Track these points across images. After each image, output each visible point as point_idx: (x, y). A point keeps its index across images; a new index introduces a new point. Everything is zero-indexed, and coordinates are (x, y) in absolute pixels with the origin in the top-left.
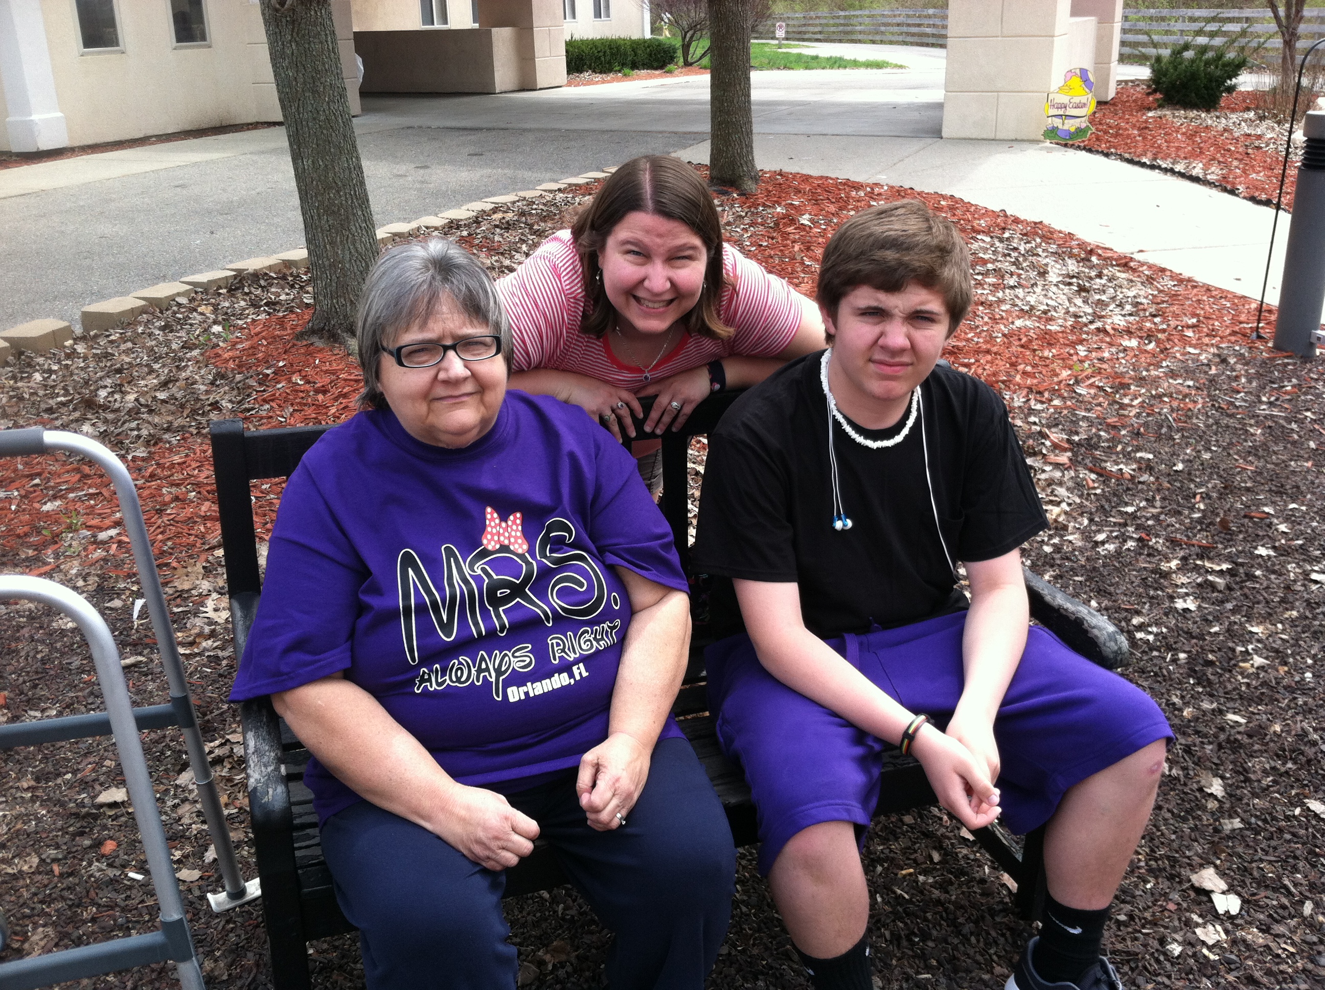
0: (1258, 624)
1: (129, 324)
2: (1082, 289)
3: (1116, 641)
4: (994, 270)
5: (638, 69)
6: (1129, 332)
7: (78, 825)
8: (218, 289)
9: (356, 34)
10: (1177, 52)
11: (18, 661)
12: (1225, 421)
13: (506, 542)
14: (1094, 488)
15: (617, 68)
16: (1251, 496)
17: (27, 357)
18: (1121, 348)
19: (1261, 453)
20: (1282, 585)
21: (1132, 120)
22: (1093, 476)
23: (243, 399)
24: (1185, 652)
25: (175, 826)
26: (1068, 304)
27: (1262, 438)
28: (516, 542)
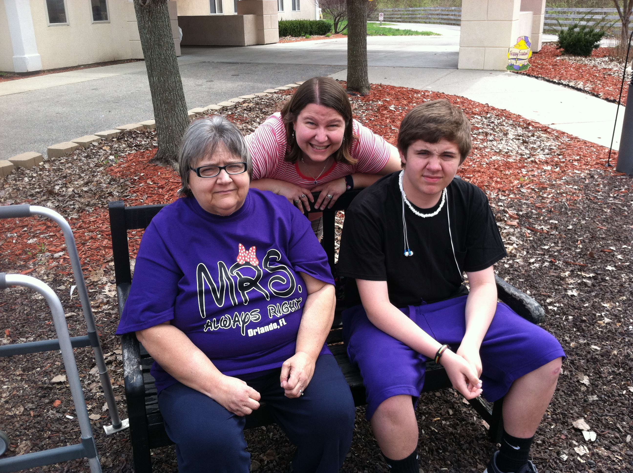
0: (607, 303)
1: (70, 155)
2: (524, 142)
3: (539, 310)
4: (483, 132)
5: (313, 35)
6: (547, 163)
7: (43, 392)
8: (112, 139)
9: (179, 17)
10: (571, 29)
11: (15, 314)
12: (592, 205)
13: (248, 260)
14: (529, 237)
15: (303, 34)
16: (605, 242)
17: (22, 170)
18: (543, 170)
19: (609, 221)
20: (619, 284)
21: (549, 61)
22: (529, 231)
23: (124, 191)
24: (572, 315)
25: (89, 393)
26: (518, 149)
27: (610, 214)
28: (253, 260)
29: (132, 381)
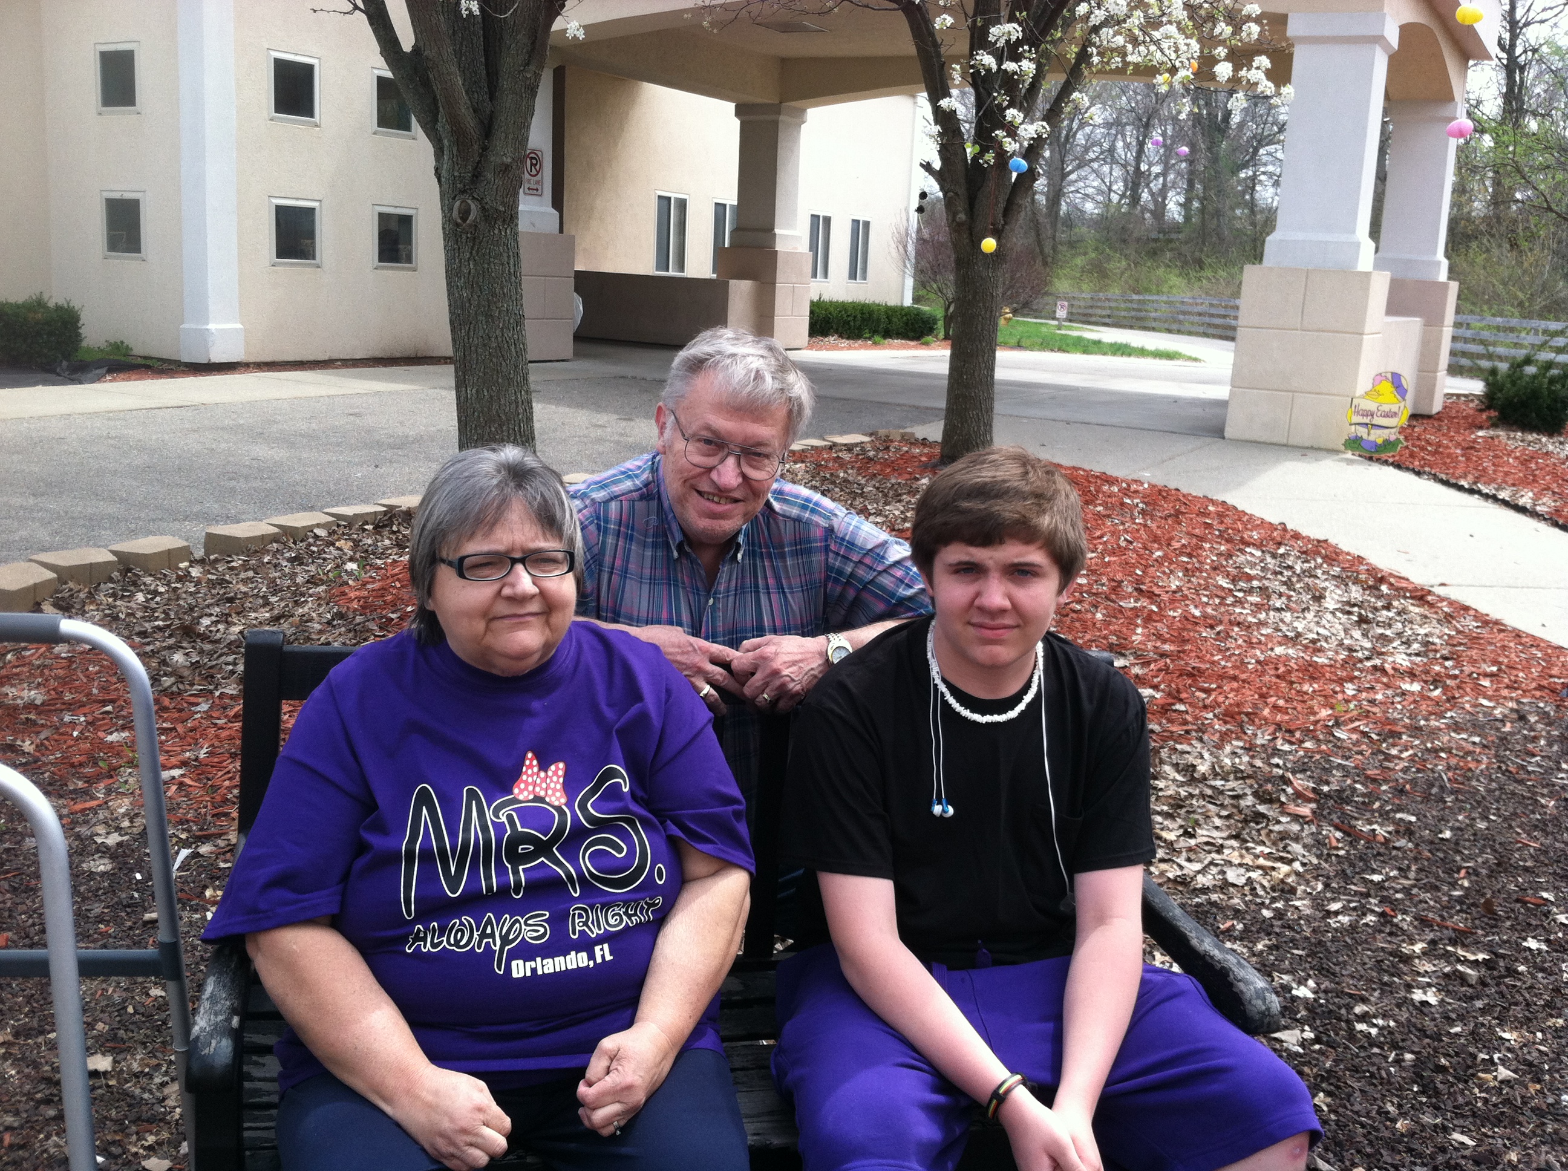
0: (1512, 1030)
1: (256, 552)
2: (1362, 620)
3: (1264, 999)
4: (1260, 588)
5: (891, 337)
6: (1412, 675)
7: (47, 1092)
8: (363, 524)
9: (578, 273)
10: (1518, 366)
11: (34, 902)
12: (1511, 787)
13: (542, 793)
14: (1337, 848)
15: (867, 335)
16: (1529, 877)
17: (135, 574)
18: (1399, 691)
19: (1550, 828)
20: (1551, 987)
21: (1459, 438)
22: (1339, 835)
24: (1412, 1052)
25: (156, 1107)
26: (1342, 634)
27: (1555, 812)
28: (553, 794)
29: (206, 1051)
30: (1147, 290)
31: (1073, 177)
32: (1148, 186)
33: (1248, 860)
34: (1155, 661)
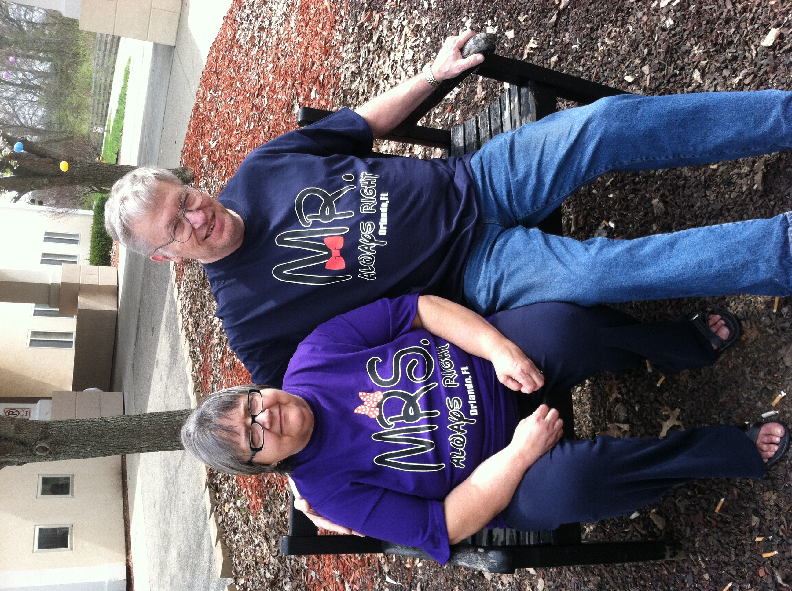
1: (230, 552)
4: (258, 32)
8: (216, 498)
13: (376, 403)
28: (376, 398)
29: (496, 564)
30: (89, 84)
31: (23, 121)
32: (29, 80)
33: (401, 48)
34: (296, 89)
